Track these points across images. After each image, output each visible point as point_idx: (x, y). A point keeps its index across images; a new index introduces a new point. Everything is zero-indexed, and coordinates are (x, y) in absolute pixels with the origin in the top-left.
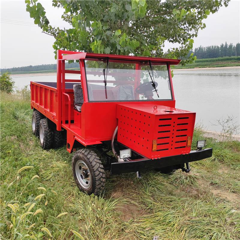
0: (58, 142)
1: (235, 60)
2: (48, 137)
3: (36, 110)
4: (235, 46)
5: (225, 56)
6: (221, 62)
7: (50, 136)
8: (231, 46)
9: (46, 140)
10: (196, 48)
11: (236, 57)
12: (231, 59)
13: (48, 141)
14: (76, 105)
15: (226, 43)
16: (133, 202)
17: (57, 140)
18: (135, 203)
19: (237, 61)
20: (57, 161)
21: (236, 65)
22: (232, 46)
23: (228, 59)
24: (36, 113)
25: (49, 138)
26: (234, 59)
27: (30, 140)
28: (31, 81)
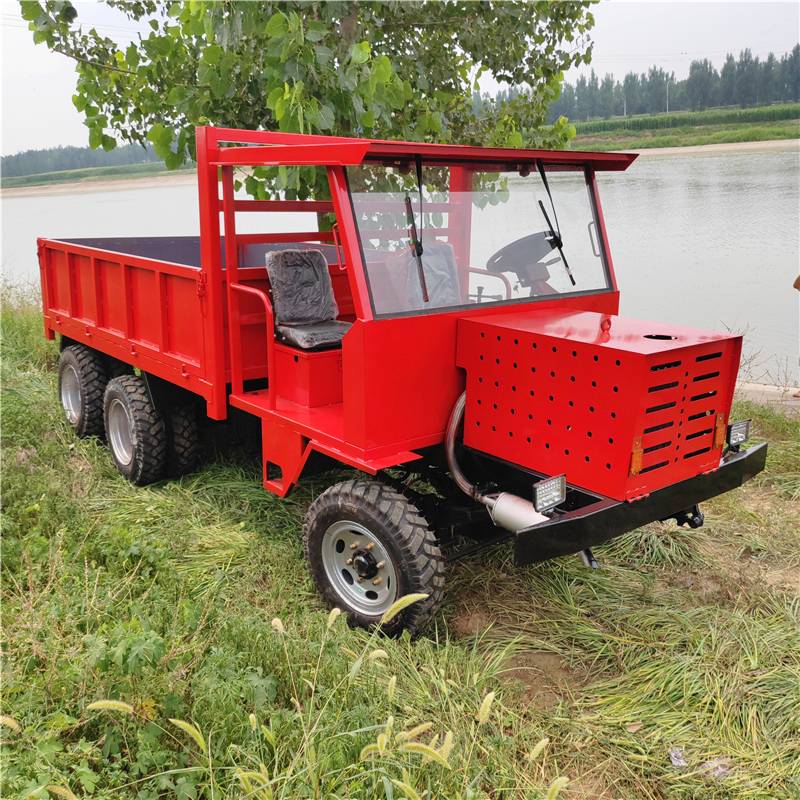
0: (186, 454)
1: (626, 130)
2: (151, 439)
3: (74, 343)
4: (622, 83)
5: (592, 115)
6: (583, 135)
7: (159, 436)
8: (608, 83)
9: (144, 453)
10: (499, 92)
11: (624, 118)
12: (613, 127)
13: (154, 453)
14: (280, 325)
15: (593, 74)
16: (538, 642)
17: (183, 447)
18: (548, 645)
19: (631, 132)
20: (208, 522)
21: (629, 145)
22: (612, 82)
23: (603, 128)
24: (81, 356)
25: (155, 443)
26: (623, 126)
27: (72, 456)
28: (40, 236)
